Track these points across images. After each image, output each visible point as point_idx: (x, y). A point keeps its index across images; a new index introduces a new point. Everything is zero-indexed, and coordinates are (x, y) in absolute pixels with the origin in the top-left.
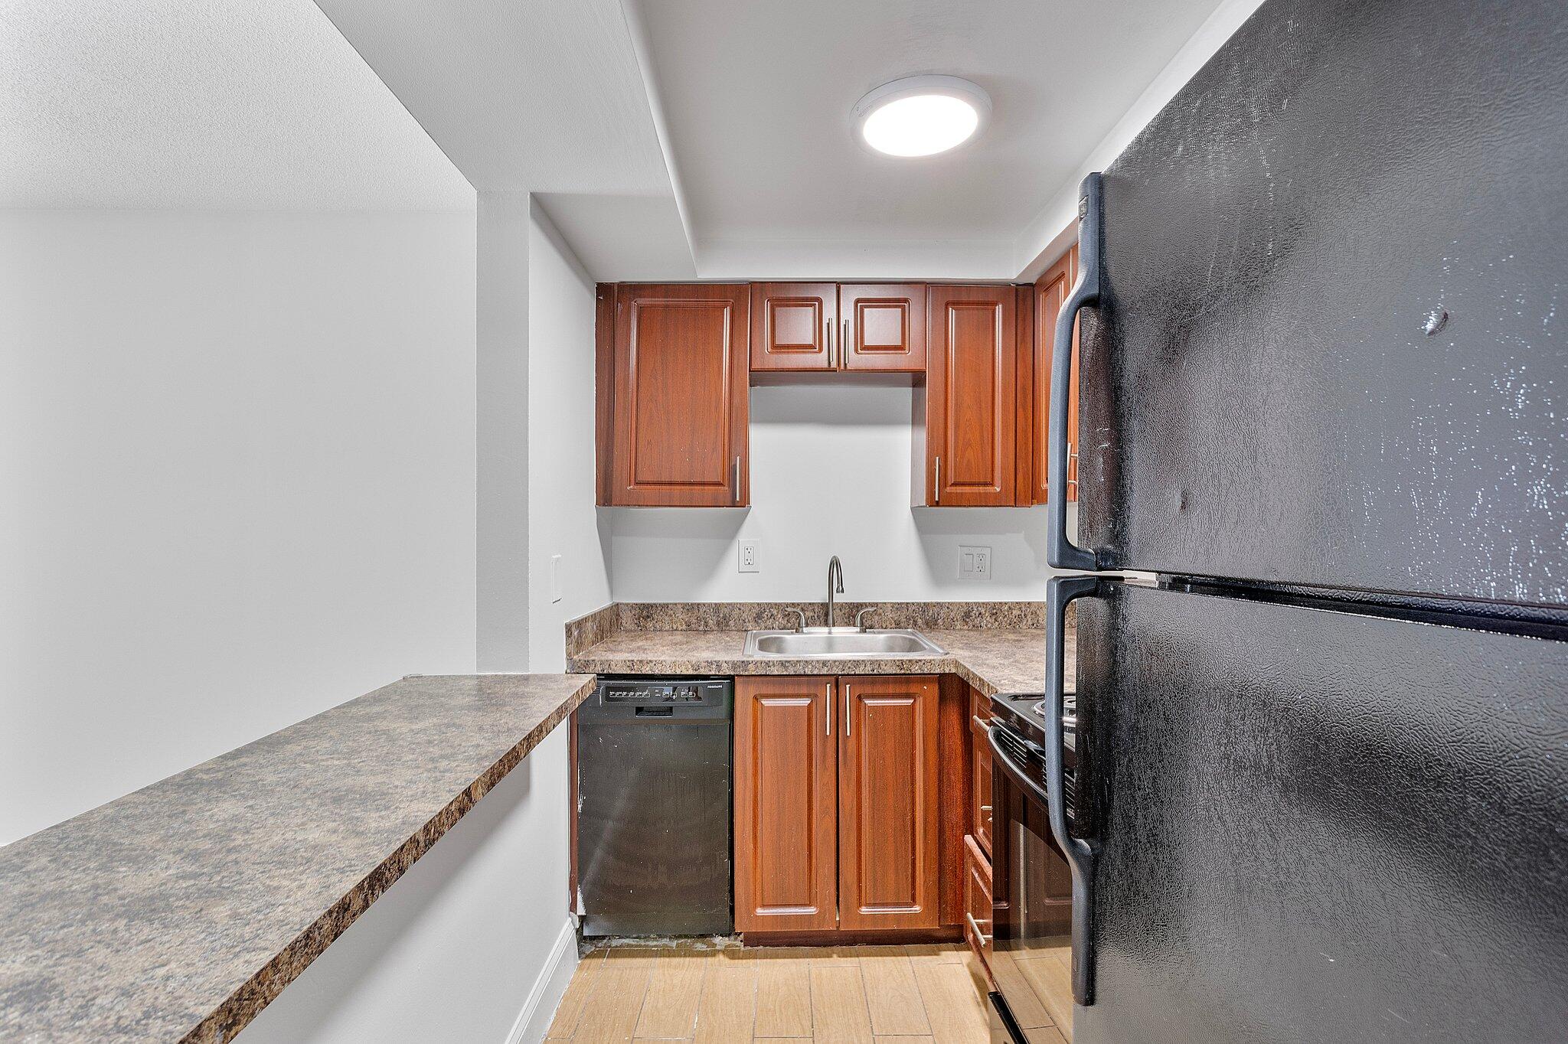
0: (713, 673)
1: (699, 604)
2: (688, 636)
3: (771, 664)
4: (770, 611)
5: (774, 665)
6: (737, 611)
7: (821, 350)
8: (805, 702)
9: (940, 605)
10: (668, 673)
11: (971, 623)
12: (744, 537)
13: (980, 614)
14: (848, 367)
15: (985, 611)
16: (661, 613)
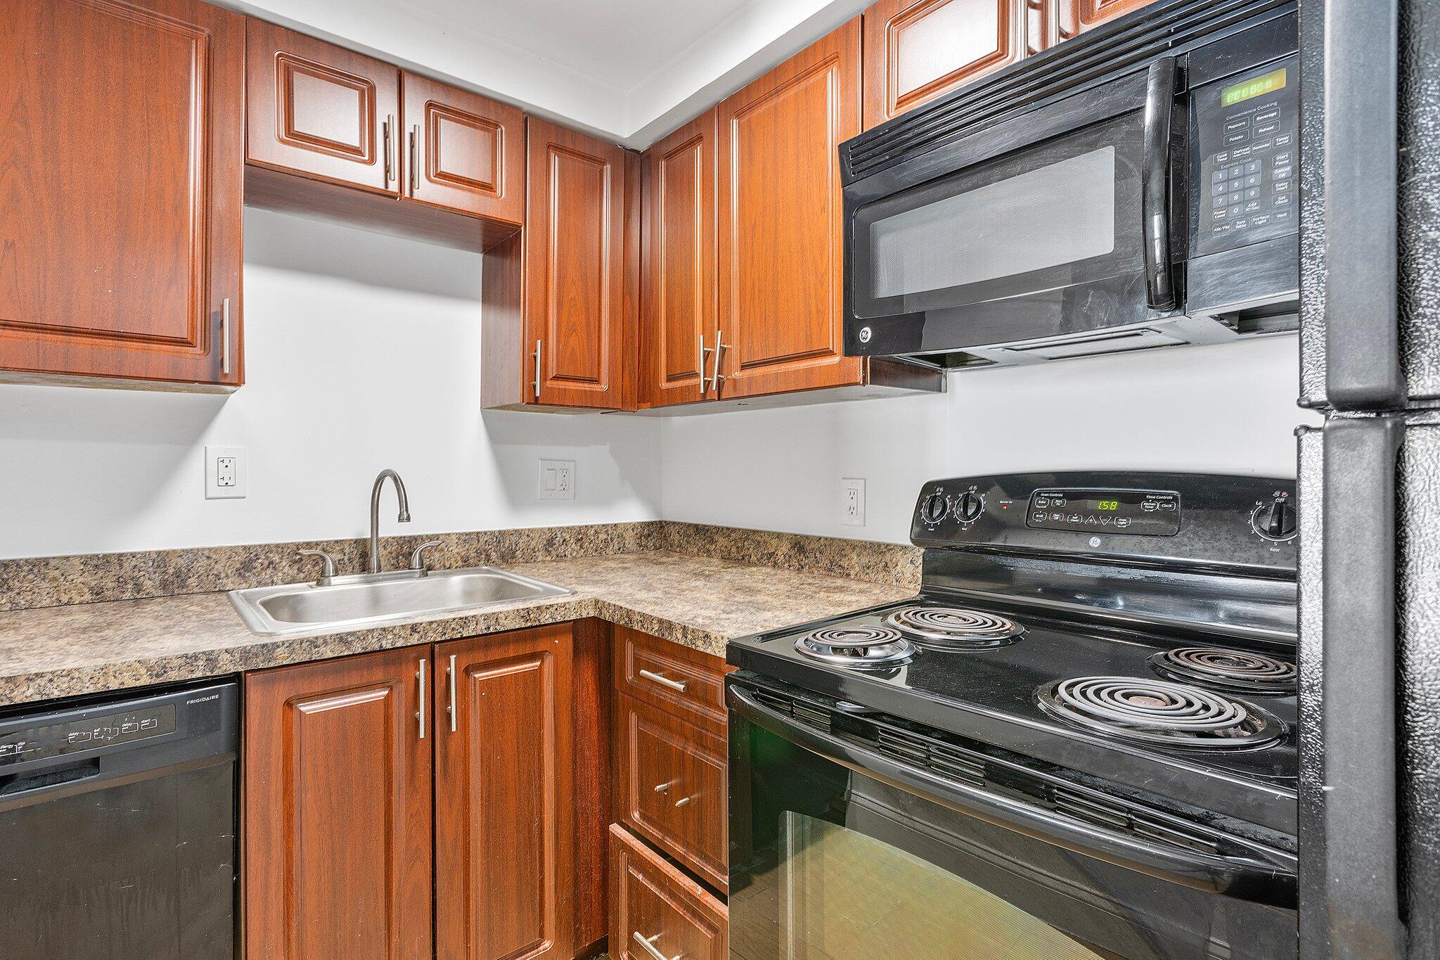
0: (199, 674)
1: (121, 555)
2: (102, 613)
3: (320, 641)
4: (267, 558)
5: (325, 642)
6: (203, 562)
7: (372, 160)
8: (381, 694)
9: (519, 533)
10: (86, 691)
11: (554, 553)
12: (217, 441)
13: (564, 540)
14: (415, 197)
15: (570, 537)
16: (31, 576)
